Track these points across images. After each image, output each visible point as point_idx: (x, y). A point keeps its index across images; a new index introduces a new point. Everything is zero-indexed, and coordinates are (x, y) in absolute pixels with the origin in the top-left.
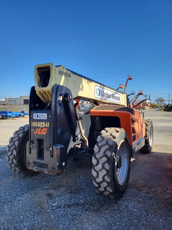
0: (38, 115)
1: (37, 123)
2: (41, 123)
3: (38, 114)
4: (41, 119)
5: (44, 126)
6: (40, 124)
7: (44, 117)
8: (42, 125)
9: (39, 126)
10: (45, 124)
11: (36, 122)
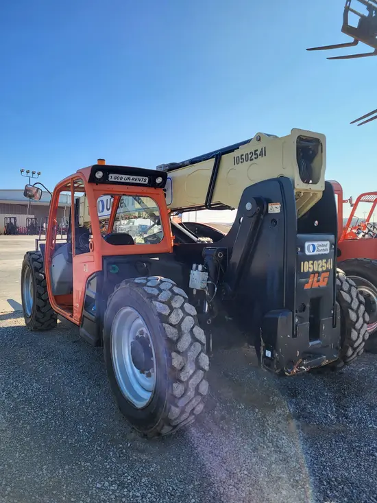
0: (313, 245)
1: (313, 264)
2: (320, 261)
3: (315, 243)
4: (320, 253)
5: (324, 269)
6: (319, 265)
7: (325, 248)
8: (322, 266)
9: (316, 270)
10: (326, 263)
11: (311, 262)
